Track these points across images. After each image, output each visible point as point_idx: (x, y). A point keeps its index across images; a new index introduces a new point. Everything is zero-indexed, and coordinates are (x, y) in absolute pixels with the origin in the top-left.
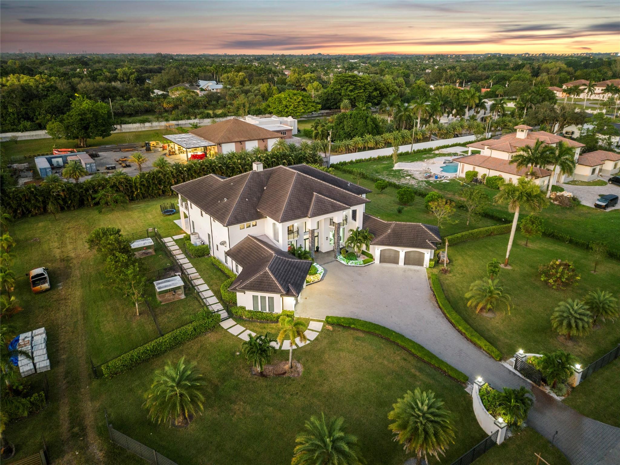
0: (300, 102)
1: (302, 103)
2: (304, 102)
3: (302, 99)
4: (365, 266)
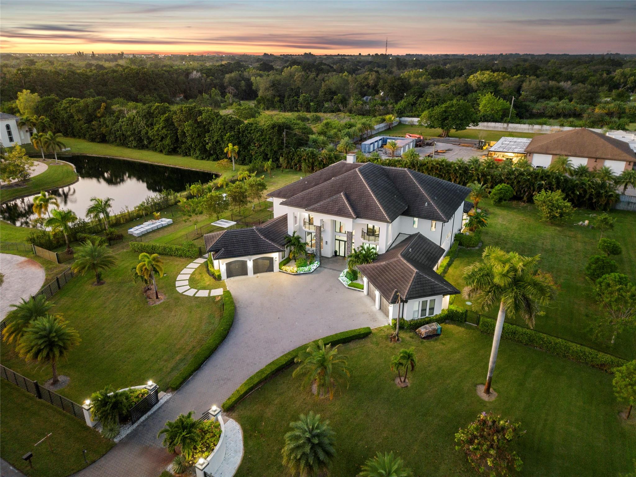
4: (349, 288)
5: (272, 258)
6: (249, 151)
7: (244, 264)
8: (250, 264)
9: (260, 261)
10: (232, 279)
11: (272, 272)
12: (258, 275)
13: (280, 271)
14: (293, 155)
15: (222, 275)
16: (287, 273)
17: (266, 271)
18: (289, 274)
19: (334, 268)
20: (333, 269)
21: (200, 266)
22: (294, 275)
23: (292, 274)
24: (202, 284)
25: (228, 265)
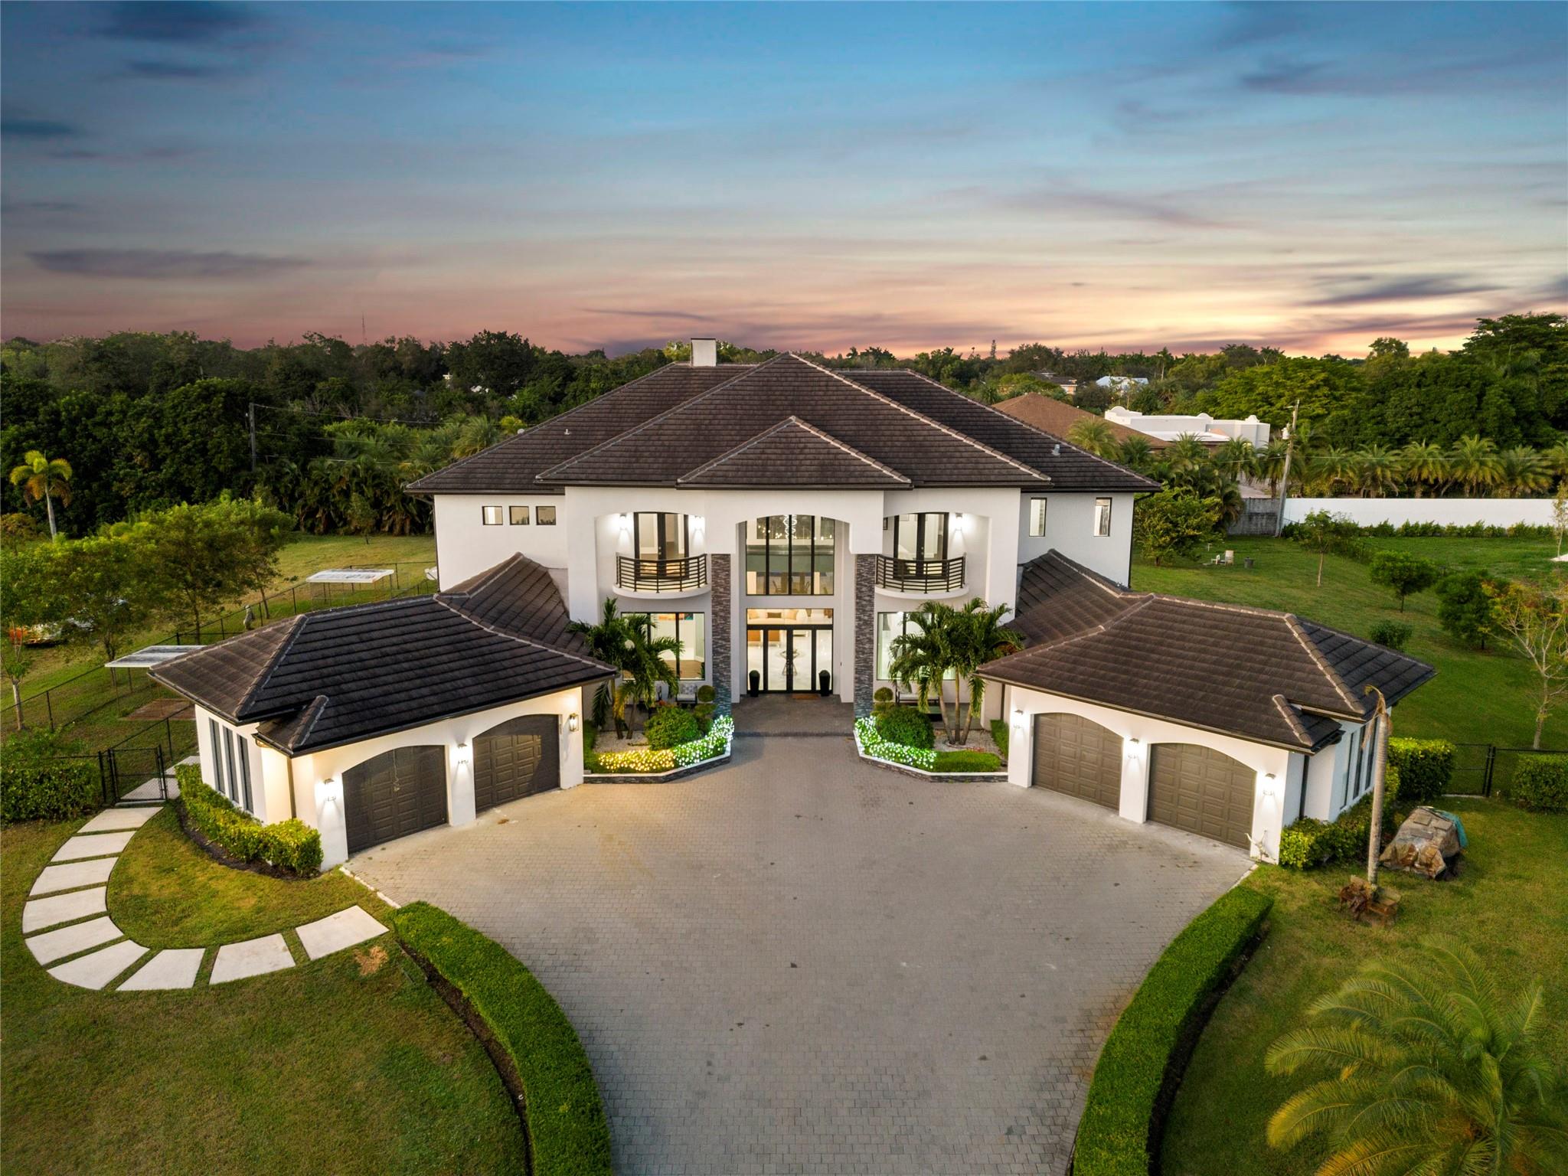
0: (1318, 387)
1: (1325, 390)
2: (1333, 388)
3: (1326, 381)
4: (940, 779)
5: (555, 719)
6: (107, 486)
7: (432, 759)
8: (460, 762)
9: (503, 740)
10: (376, 853)
11: (556, 792)
12: (498, 812)
13: (587, 781)
14: (296, 482)
15: (324, 845)
16: (626, 781)
17: (529, 793)
18: (641, 781)
19: (800, 730)
20: (796, 735)
21: (134, 839)
22: (668, 779)
23: (657, 780)
24: (212, 915)
25: (354, 779)
